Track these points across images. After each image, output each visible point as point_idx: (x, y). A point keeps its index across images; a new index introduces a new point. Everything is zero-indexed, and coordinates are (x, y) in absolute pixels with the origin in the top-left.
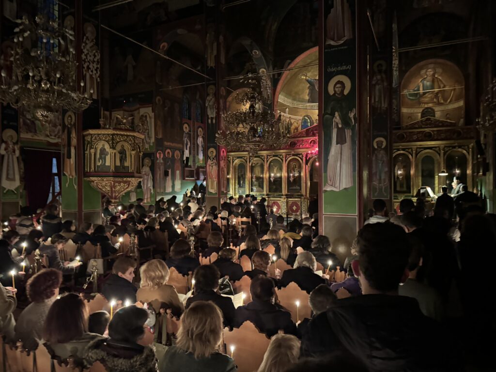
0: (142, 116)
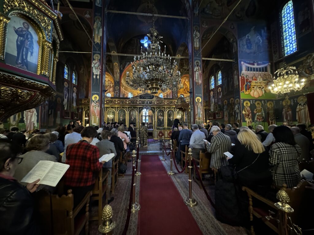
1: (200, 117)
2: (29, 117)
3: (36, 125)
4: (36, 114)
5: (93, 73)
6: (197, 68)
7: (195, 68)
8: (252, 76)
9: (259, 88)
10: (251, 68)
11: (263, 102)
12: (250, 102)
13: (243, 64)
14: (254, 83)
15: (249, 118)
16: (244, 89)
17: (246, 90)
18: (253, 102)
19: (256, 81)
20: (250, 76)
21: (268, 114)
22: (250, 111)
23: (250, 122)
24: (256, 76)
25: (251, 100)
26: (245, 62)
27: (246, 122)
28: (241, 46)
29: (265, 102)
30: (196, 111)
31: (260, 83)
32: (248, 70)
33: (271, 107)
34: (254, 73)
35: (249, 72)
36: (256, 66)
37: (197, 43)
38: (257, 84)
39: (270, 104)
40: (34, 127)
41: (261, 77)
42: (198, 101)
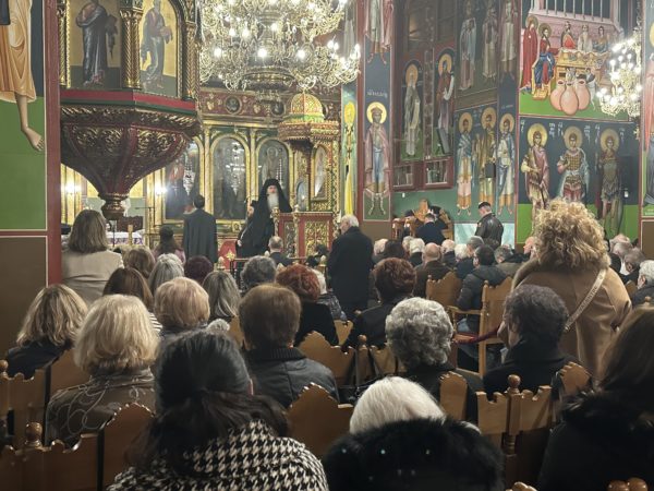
1: (381, 181)
8: (561, 29)
9: (580, 76)
11: (587, 130)
12: (548, 129)
14: (566, 56)
15: (542, 190)
16: (533, 79)
17: (538, 83)
18: (556, 128)
19: (574, 51)
20: (553, 28)
21: (601, 173)
22: (546, 165)
23: (542, 203)
24: (572, 31)
25: (552, 121)
27: (529, 201)
29: (593, 132)
30: (368, 156)
31: (585, 58)
32: (551, 7)
33: (612, 150)
34: (568, 21)
35: (552, 14)
38: (574, 63)
39: (609, 138)
41: (589, 37)
42: (374, 119)
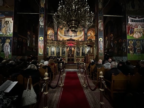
0: (7, 21)
2: (6, 49)
3: (10, 53)
4: (10, 47)
5: (40, 25)
6: (100, 21)
7: (99, 21)
8: (134, 25)
9: (139, 32)
10: (134, 20)
11: (141, 41)
12: (133, 41)
13: (129, 18)
14: (136, 29)
15: (132, 51)
16: (129, 33)
18: (135, 41)
19: (137, 28)
20: (133, 25)
22: (133, 47)
23: (133, 53)
24: (137, 25)
25: (134, 40)
26: (130, 17)
27: (130, 53)
28: (128, 6)
32: (132, 22)
34: (136, 23)
35: (133, 23)
36: (137, 19)
37: (101, 6)
38: (138, 30)
40: (9, 54)
41: (140, 26)
